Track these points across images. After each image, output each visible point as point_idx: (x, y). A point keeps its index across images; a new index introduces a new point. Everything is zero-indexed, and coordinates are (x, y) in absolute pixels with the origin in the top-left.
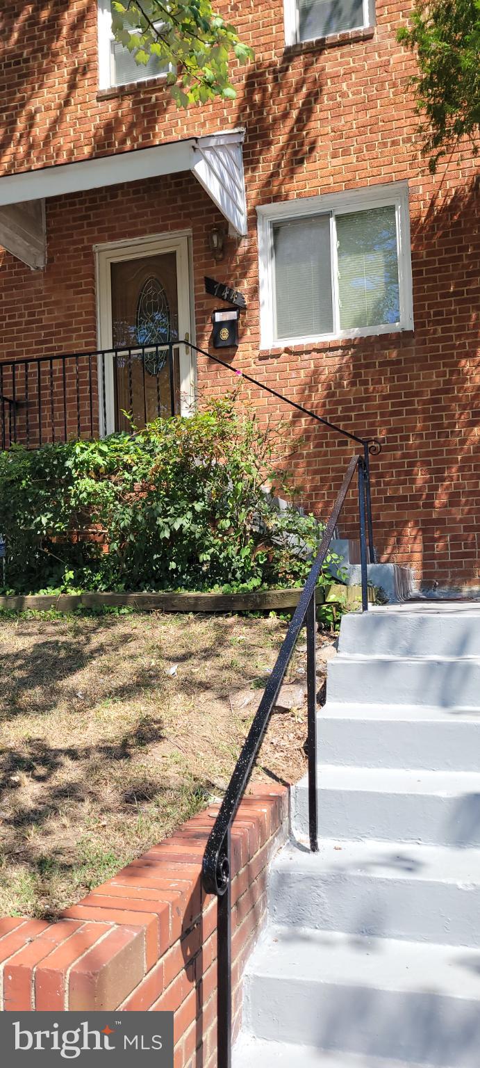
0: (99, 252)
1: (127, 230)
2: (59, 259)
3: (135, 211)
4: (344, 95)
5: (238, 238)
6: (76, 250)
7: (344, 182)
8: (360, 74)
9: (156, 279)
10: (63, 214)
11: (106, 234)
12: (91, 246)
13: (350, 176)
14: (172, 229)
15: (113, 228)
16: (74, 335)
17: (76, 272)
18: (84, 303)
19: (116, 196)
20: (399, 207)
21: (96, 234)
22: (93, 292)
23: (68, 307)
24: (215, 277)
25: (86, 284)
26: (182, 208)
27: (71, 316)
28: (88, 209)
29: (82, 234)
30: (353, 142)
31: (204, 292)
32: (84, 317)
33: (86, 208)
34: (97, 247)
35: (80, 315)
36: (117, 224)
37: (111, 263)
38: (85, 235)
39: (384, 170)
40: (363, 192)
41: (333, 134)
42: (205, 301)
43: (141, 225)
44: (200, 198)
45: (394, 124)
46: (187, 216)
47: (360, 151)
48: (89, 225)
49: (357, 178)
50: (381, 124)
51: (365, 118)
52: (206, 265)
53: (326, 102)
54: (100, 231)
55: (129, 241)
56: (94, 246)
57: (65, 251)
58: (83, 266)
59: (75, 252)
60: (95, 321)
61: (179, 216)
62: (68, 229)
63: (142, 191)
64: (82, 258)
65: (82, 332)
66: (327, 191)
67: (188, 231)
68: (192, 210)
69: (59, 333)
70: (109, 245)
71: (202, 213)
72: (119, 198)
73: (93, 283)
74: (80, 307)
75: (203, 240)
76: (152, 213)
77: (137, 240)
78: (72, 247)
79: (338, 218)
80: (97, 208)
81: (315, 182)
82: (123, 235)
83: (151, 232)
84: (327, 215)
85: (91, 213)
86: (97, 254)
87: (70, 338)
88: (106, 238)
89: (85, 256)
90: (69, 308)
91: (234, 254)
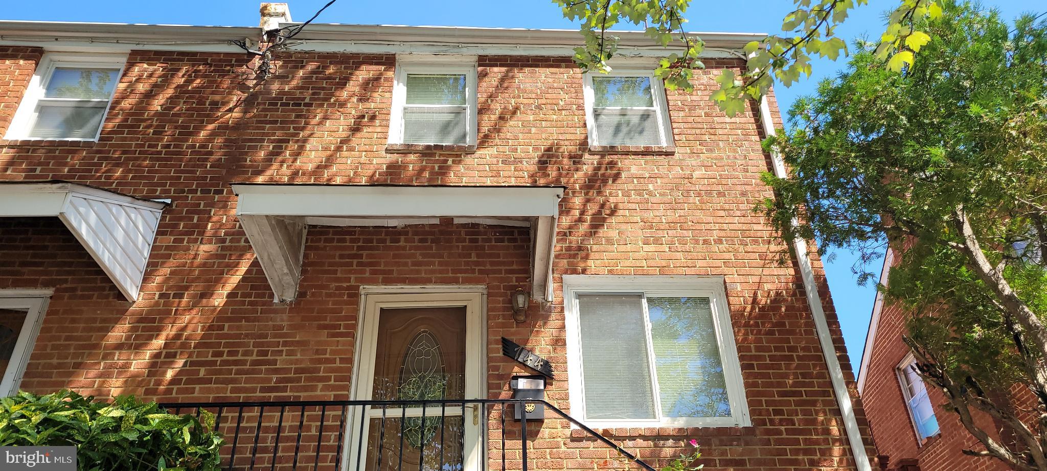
0: (366, 295)
1: (407, 276)
2: (313, 295)
3: (420, 259)
4: (650, 194)
5: (542, 303)
6: (338, 288)
7: (658, 267)
8: (666, 180)
9: (429, 334)
10: (328, 249)
11: (381, 277)
12: (359, 287)
13: (664, 263)
14: (463, 283)
15: (391, 272)
16: (320, 385)
17: (333, 311)
18: (339, 347)
19: (399, 241)
20: (715, 300)
21: (367, 275)
22: (353, 336)
23: (317, 350)
24: (514, 339)
25: (346, 326)
26: (477, 264)
27: (320, 361)
28: (359, 248)
29: (350, 272)
30: (664, 234)
31: (501, 354)
32: (338, 364)
33: (358, 247)
34: (364, 289)
35: (333, 361)
36: (395, 268)
37: (382, 309)
38: (353, 274)
39: (700, 263)
40: (676, 280)
41: (642, 224)
42: (502, 364)
43: (425, 274)
44: (499, 258)
45: (703, 227)
46: (481, 272)
47: (672, 243)
48: (360, 264)
49: (672, 266)
50: (690, 223)
51: (672, 216)
52: (503, 325)
53: (633, 196)
54: (374, 272)
55: (408, 288)
56: (361, 287)
57: (326, 287)
58: (344, 307)
59: (336, 290)
60: (350, 370)
61: (473, 271)
62: (331, 265)
63: (429, 241)
64: (345, 298)
65: (332, 382)
66: (640, 272)
67: (481, 288)
68: (488, 267)
69: (299, 380)
70: (382, 288)
71: (500, 272)
72: (402, 243)
73: (355, 327)
74: (333, 352)
75: (501, 299)
76: (440, 264)
77: (417, 288)
78: (333, 285)
79: (650, 300)
80: (371, 248)
81: (628, 263)
82: (403, 281)
83: (436, 283)
84: (640, 296)
85: (365, 253)
86: (363, 297)
87: (314, 388)
88: (380, 280)
89: (349, 296)
90: (317, 352)
91: (546, 319)
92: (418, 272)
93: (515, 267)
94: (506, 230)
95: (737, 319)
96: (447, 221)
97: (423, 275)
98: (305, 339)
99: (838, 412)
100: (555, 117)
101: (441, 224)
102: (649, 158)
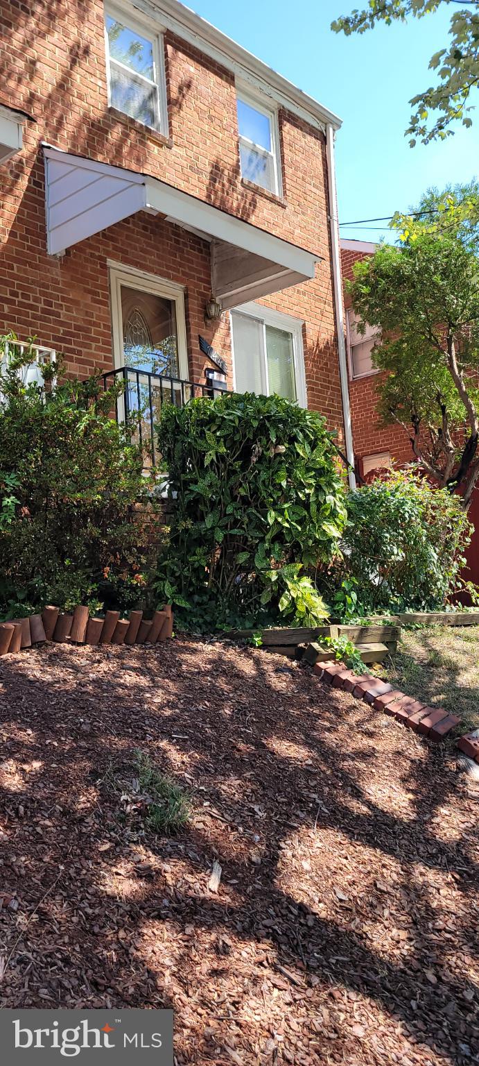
0: (112, 269)
3: (144, 247)
7: (276, 304)
9: (140, 314)
11: (121, 255)
13: (279, 301)
14: (174, 279)
15: (126, 252)
18: (101, 314)
20: (296, 337)
21: (111, 249)
22: (108, 306)
23: (87, 312)
24: (205, 338)
25: (103, 295)
26: (180, 264)
27: (90, 323)
31: (199, 348)
32: (103, 329)
34: (110, 262)
35: (99, 325)
36: (129, 250)
37: (122, 286)
38: (101, 244)
39: (295, 308)
42: (199, 357)
44: (193, 264)
46: (182, 273)
49: (282, 305)
52: (198, 325)
54: (114, 248)
56: (108, 260)
57: (83, 251)
58: (99, 276)
59: (91, 256)
61: (178, 271)
64: (99, 267)
65: (101, 344)
67: (181, 287)
68: (187, 271)
69: (78, 336)
70: (120, 265)
71: (194, 277)
72: (131, 226)
73: (108, 297)
74: (98, 317)
75: (196, 302)
76: (158, 256)
78: (88, 251)
79: (267, 327)
83: (156, 273)
84: (262, 322)
88: (120, 258)
89: (101, 266)
90: (87, 314)
91: (217, 325)
92: (145, 259)
93: (202, 276)
94: (196, 239)
95: (308, 354)
96: (161, 217)
97: (148, 263)
98: (76, 298)
99: (343, 426)
100: (221, 135)
101: (156, 217)
102: (273, 205)
